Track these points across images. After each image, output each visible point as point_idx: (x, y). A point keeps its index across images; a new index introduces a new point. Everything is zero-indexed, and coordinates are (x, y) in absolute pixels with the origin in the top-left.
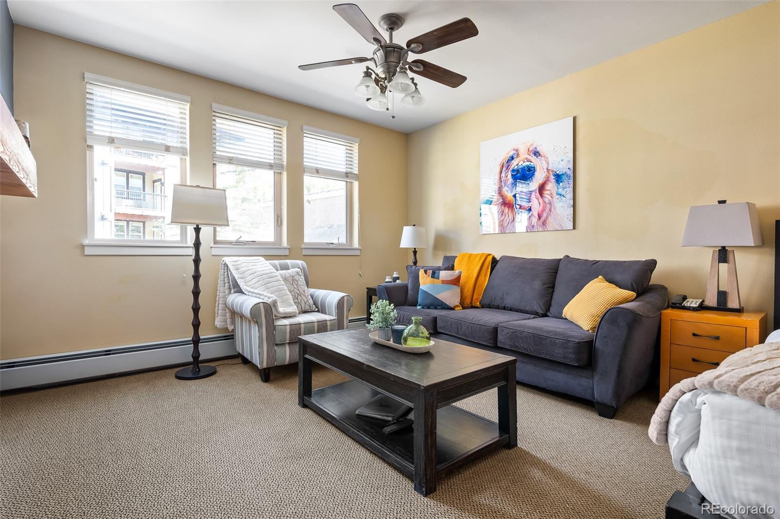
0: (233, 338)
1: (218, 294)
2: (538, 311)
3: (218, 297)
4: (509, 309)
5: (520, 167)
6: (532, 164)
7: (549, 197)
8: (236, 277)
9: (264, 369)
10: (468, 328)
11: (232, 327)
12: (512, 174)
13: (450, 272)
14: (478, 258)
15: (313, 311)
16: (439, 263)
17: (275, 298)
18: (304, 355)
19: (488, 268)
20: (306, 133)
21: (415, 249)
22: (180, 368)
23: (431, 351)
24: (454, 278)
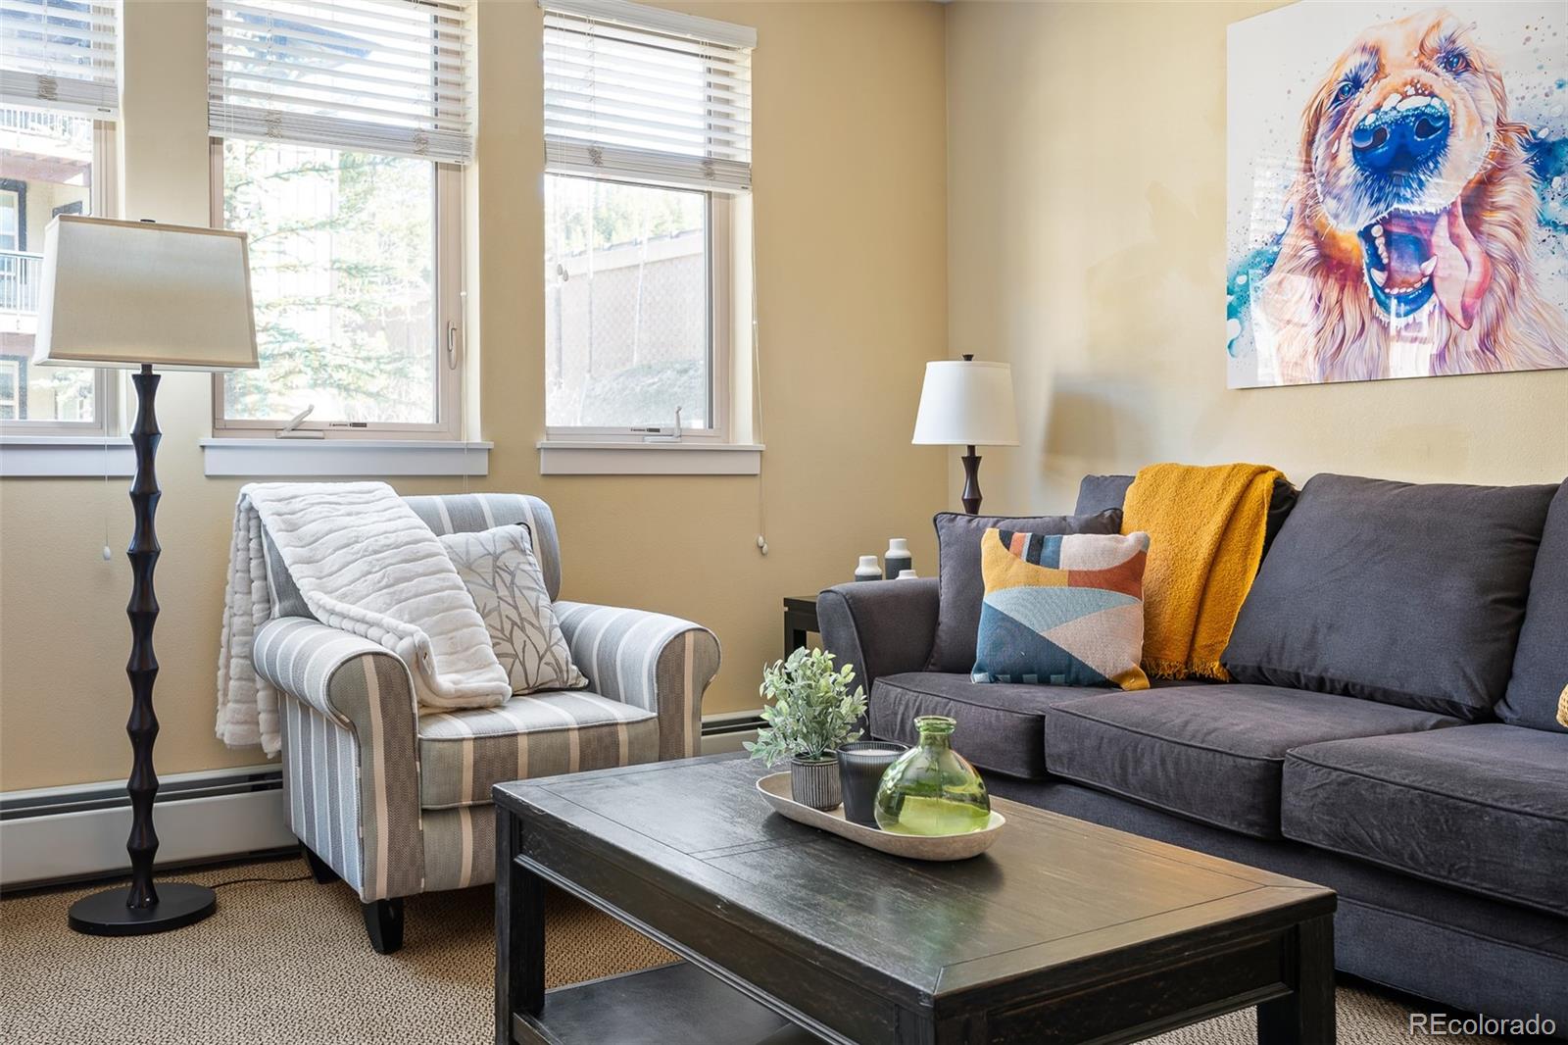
0: (280, 786)
1: (225, 621)
2: (1456, 699)
3: (225, 631)
4: (1339, 687)
5: (1387, 118)
6: (1435, 102)
7: (1505, 234)
8: (287, 555)
9: (381, 901)
10: (1163, 762)
11: (277, 745)
12: (1355, 149)
13: (1103, 540)
14: (1217, 484)
15: (572, 689)
16: (1067, 505)
17: (419, 634)
18: (513, 855)
19: (1255, 525)
20: (554, 14)
21: (972, 448)
22: (91, 892)
23: (992, 853)
24: (1117, 563)
